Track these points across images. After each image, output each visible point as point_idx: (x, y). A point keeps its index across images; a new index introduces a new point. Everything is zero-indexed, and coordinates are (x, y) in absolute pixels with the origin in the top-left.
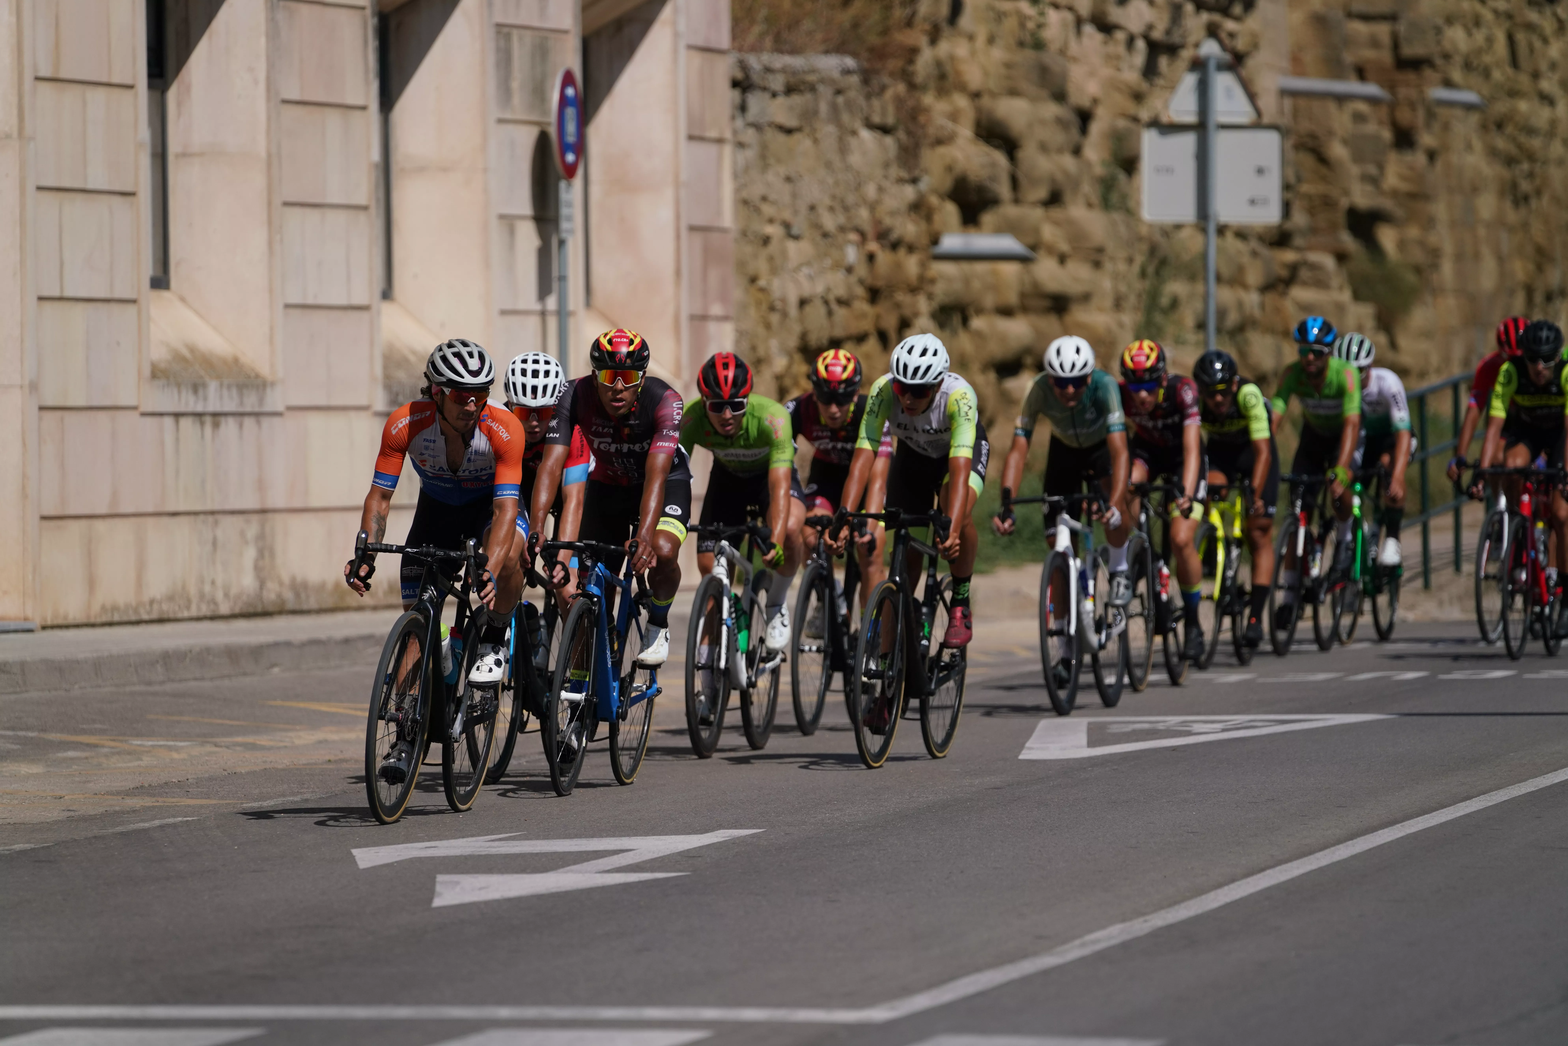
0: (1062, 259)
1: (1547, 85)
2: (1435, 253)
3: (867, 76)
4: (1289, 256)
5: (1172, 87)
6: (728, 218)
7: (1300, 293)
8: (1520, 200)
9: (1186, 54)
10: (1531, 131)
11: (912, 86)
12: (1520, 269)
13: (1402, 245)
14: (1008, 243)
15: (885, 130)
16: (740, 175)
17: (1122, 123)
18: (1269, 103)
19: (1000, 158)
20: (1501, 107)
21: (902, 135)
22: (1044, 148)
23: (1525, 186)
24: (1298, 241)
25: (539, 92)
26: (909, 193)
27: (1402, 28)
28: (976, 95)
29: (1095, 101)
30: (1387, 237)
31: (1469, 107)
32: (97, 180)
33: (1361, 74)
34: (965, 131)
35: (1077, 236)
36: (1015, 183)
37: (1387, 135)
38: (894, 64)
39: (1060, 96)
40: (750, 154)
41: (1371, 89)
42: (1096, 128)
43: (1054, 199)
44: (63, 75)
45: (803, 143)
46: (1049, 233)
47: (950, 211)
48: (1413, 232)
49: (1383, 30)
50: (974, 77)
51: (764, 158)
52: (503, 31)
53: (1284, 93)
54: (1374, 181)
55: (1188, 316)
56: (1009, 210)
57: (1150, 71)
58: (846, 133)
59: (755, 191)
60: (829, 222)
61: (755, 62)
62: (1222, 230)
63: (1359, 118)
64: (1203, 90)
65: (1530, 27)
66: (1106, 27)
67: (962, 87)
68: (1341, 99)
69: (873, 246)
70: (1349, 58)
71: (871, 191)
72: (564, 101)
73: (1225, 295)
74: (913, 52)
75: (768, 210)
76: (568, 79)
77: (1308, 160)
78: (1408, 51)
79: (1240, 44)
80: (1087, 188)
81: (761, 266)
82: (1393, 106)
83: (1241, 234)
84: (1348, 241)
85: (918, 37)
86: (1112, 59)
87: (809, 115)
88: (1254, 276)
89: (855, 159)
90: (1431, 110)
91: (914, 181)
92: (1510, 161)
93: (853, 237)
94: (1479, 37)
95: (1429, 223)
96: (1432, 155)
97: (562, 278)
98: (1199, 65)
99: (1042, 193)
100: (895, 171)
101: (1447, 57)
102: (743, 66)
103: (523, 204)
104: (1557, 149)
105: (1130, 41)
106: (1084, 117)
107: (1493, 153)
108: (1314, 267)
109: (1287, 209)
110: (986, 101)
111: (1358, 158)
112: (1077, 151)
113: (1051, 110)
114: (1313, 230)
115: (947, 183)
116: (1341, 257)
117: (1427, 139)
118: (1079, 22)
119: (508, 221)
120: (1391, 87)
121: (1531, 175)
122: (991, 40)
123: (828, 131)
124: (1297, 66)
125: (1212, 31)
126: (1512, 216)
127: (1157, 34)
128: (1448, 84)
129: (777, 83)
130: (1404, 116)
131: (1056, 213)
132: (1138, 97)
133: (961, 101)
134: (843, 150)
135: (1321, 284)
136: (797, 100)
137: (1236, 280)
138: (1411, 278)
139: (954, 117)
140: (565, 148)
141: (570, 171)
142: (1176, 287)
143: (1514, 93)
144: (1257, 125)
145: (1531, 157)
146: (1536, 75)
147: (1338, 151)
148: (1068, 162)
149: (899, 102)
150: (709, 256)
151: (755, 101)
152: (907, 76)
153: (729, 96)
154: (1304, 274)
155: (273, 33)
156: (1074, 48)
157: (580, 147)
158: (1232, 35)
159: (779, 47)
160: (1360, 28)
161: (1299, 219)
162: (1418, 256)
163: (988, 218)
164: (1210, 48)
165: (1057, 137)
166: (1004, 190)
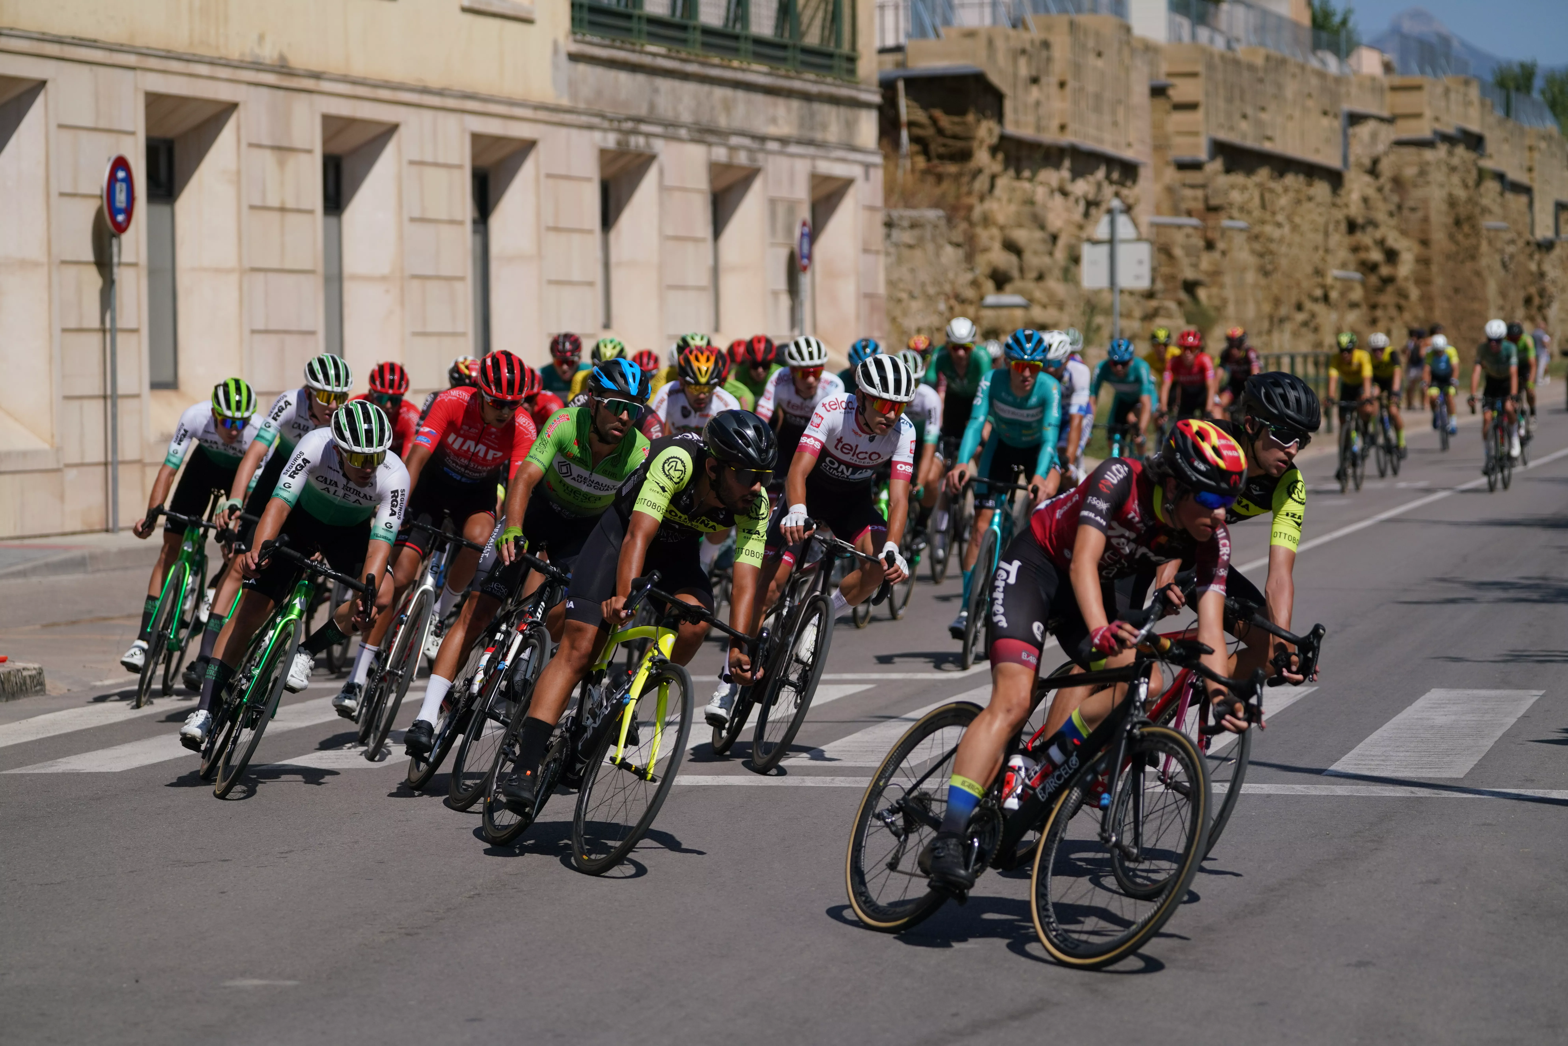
0: (1045, 307)
1: (1280, 218)
2: (1225, 301)
3: (950, 220)
4: (1154, 303)
5: (1097, 222)
6: (881, 289)
7: (1159, 321)
8: (1266, 274)
9: (1104, 207)
10: (1271, 240)
11: (972, 224)
12: (1267, 308)
13: (1210, 297)
14: (1017, 300)
15: (958, 245)
16: (888, 269)
17: (1073, 241)
18: (1145, 230)
19: (1013, 259)
20: (1257, 229)
21: (967, 247)
22: (1036, 253)
23: (1269, 267)
24: (1159, 295)
25: (789, 231)
26: (969, 276)
27: (1210, 191)
28: (1002, 228)
29: (1060, 230)
30: (1202, 293)
31: (1241, 230)
32: (576, 276)
33: (1189, 213)
34: (997, 246)
35: (1051, 295)
36: (1021, 270)
37: (1201, 243)
38: (962, 213)
39: (1042, 227)
40: (893, 259)
41: (1194, 221)
42: (1062, 242)
43: (1040, 278)
44: (562, 225)
45: (918, 253)
46: (1038, 294)
47: (989, 285)
48: (1214, 290)
49: (1200, 193)
50: (1001, 219)
51: (900, 261)
52: (773, 202)
53: (1153, 225)
54: (1195, 266)
55: (1105, 333)
56: (1018, 284)
57: (1086, 215)
58: (939, 248)
59: (895, 276)
60: (931, 290)
61: (895, 214)
62: (1122, 292)
63: (1188, 236)
64: (1112, 224)
65: (1271, 191)
66: (1065, 193)
67: (995, 224)
68: (1180, 227)
69: (953, 302)
70: (1184, 206)
71: (951, 275)
72: (802, 235)
73: (1123, 323)
74: (970, 208)
75: (901, 286)
76: (804, 224)
77: (1163, 257)
78: (1214, 202)
79: (1131, 201)
80: (1057, 273)
81: (898, 313)
82: (1205, 229)
83: (1132, 293)
84: (1183, 295)
85: (973, 200)
86: (1068, 210)
87: (921, 240)
88: (1138, 313)
89: (944, 260)
90: (1224, 231)
91: (972, 269)
92: (1261, 255)
93: (943, 297)
94: (1246, 195)
95: (1222, 286)
96: (1224, 253)
97: (802, 321)
98: (1110, 211)
99: (1033, 274)
100: (964, 265)
101: (1231, 205)
102: (889, 216)
103: (782, 284)
104: (1284, 249)
105: (1077, 201)
106: (1054, 238)
107: (1253, 252)
108: (1167, 309)
109: (1153, 280)
110: (1007, 232)
111: (1188, 254)
112: (1051, 254)
113: (1038, 234)
114: (1166, 291)
115: (987, 271)
116: (1180, 303)
117: (1221, 245)
118: (1052, 192)
119: (775, 294)
120: (1203, 219)
121: (1271, 262)
122: (1010, 201)
123: (930, 247)
124: (1158, 211)
125: (1117, 195)
126: (1263, 281)
127: (1091, 196)
128: (1231, 218)
129: (906, 223)
130: (1210, 234)
131: (1041, 284)
132: (1081, 227)
133: (995, 231)
134: (938, 255)
135: (1169, 316)
136: (916, 232)
137: (1128, 315)
138: (1213, 313)
139: (992, 238)
140: (802, 257)
141: (805, 268)
142: (1099, 320)
143: (1263, 222)
144: (1139, 239)
145: (1271, 253)
146: (1274, 213)
147: (1178, 252)
148: (1047, 260)
149: (965, 233)
150: (873, 309)
151: (896, 234)
152: (968, 219)
153: (881, 231)
154: (1162, 312)
155: (661, 204)
156: (1050, 204)
157: (810, 257)
158: (1127, 197)
159: (908, 205)
160: (1188, 193)
161: (1159, 285)
162: (1216, 302)
163: (1008, 287)
164: (1116, 203)
165: (1041, 247)
166: (1015, 273)
